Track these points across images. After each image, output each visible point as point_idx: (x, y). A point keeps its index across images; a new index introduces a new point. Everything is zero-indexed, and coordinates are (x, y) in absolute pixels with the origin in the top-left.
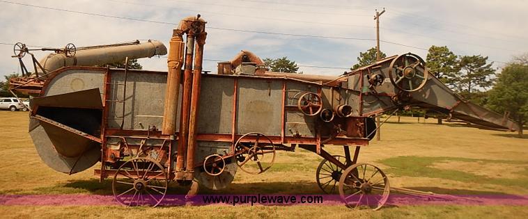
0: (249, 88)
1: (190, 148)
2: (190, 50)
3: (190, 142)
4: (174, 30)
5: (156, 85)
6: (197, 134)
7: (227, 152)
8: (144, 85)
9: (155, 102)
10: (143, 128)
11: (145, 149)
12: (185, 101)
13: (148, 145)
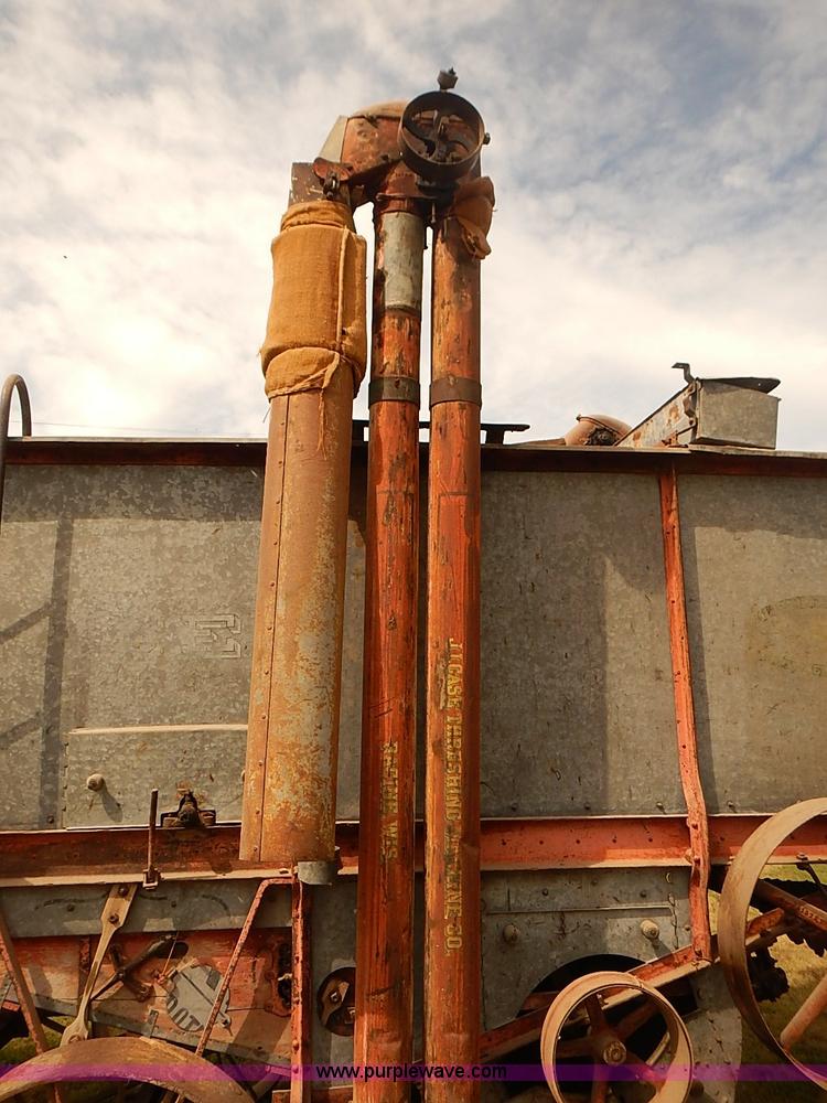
0: (748, 527)
1: (443, 943)
2: (406, 284)
3: (442, 896)
4: (299, 169)
5: (196, 533)
6: (479, 826)
7: (667, 937)
8: (120, 533)
9: (191, 636)
10: (114, 809)
11: (134, 954)
12: (391, 606)
13: (152, 926)
